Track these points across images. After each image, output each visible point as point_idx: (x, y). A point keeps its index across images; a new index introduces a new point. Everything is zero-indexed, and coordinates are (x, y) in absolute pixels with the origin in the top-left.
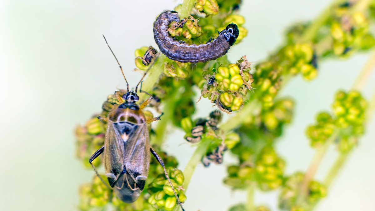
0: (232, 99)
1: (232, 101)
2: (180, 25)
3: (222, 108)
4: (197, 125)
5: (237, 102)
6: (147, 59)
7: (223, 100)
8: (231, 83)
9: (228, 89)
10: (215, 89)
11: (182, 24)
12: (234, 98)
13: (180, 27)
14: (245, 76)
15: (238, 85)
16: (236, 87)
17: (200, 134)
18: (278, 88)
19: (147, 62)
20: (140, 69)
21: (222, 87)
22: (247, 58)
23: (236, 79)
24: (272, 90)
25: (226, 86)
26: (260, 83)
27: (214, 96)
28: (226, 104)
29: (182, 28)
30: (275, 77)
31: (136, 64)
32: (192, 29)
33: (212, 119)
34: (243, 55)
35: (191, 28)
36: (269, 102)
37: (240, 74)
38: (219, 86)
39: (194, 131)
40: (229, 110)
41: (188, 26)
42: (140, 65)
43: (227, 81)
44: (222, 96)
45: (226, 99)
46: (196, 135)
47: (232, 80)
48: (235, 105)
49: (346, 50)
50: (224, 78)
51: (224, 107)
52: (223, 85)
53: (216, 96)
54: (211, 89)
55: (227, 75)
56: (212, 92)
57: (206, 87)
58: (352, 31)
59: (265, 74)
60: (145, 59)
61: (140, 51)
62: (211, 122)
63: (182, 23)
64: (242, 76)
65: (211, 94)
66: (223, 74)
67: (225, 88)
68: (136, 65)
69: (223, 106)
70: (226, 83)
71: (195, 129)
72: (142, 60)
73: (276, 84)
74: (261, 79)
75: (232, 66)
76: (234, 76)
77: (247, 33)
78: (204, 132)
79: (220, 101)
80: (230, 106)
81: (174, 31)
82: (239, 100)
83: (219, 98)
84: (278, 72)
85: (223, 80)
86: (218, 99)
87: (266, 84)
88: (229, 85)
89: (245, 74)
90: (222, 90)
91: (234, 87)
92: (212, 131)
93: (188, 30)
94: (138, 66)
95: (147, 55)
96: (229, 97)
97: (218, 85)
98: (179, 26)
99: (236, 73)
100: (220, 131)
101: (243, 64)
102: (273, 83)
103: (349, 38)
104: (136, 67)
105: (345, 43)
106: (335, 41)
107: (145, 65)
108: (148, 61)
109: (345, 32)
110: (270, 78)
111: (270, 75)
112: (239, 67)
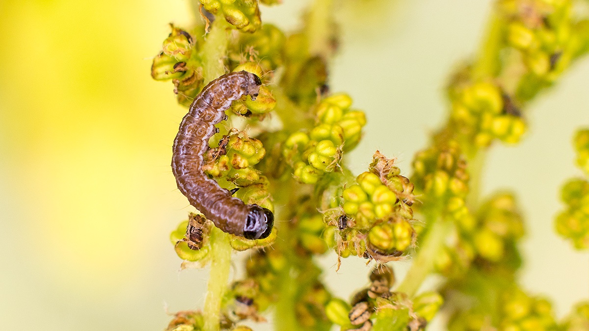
0: (390, 231)
1: (391, 235)
2: (219, 150)
3: (383, 257)
4: (354, 305)
5: (401, 231)
6: (193, 238)
7: (375, 241)
8: (375, 205)
9: (374, 218)
10: (354, 232)
11: (223, 147)
12: (393, 229)
13: (221, 154)
14: (394, 183)
15: (389, 203)
16: (387, 208)
17: (366, 316)
18: (464, 177)
19: (197, 243)
20: (191, 261)
21: (364, 220)
22: (382, 153)
23: (379, 196)
24: (456, 185)
25: (369, 214)
26: (429, 185)
27: (360, 244)
28: (385, 245)
29: (225, 154)
30: (449, 162)
31: (180, 255)
32: (243, 148)
33: (376, 283)
34: (374, 152)
35: (241, 148)
36: (460, 209)
37: (384, 184)
38: (357, 223)
39: (353, 317)
40: (395, 253)
41: (234, 147)
42: (187, 255)
43: (366, 205)
44: (371, 235)
45: (380, 236)
46: (360, 321)
47: (374, 199)
48: (401, 239)
49: (553, 60)
50: (358, 204)
51: (385, 253)
52: (365, 216)
53: (363, 244)
54: (348, 237)
55: (362, 196)
56: (353, 240)
57: (338, 238)
58: (546, 23)
59: (431, 166)
60: (191, 239)
61: (178, 232)
62: (376, 288)
63: (221, 146)
64: (388, 186)
65: (354, 243)
66: (355, 199)
67: (368, 220)
68: (181, 258)
69: (382, 252)
70: (367, 209)
71: (354, 311)
72: (187, 243)
73: (458, 173)
74: (428, 178)
75: (364, 178)
76: (374, 192)
77: (364, 117)
78: (371, 310)
79: (372, 247)
80: (392, 245)
81: (214, 165)
82: (403, 226)
83: (370, 243)
84: (452, 151)
85: (359, 208)
86: (369, 246)
87: (440, 182)
88: (373, 211)
89: (391, 180)
90: (366, 226)
91: (383, 211)
92: (385, 301)
93: (238, 152)
94: (184, 257)
95: (191, 230)
96: (385, 231)
97: (355, 222)
98: (218, 153)
99: (376, 186)
100: (399, 296)
101: (381, 165)
102: (451, 173)
103: (548, 37)
104: (182, 261)
105: (544, 48)
106: (526, 53)
107: (196, 249)
108: (197, 240)
109: (535, 31)
110: (444, 168)
111: (440, 163)
112: (377, 173)
